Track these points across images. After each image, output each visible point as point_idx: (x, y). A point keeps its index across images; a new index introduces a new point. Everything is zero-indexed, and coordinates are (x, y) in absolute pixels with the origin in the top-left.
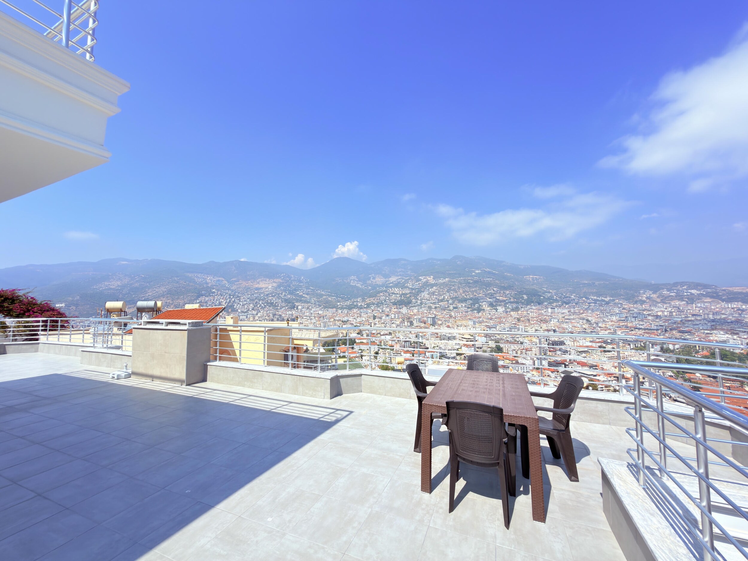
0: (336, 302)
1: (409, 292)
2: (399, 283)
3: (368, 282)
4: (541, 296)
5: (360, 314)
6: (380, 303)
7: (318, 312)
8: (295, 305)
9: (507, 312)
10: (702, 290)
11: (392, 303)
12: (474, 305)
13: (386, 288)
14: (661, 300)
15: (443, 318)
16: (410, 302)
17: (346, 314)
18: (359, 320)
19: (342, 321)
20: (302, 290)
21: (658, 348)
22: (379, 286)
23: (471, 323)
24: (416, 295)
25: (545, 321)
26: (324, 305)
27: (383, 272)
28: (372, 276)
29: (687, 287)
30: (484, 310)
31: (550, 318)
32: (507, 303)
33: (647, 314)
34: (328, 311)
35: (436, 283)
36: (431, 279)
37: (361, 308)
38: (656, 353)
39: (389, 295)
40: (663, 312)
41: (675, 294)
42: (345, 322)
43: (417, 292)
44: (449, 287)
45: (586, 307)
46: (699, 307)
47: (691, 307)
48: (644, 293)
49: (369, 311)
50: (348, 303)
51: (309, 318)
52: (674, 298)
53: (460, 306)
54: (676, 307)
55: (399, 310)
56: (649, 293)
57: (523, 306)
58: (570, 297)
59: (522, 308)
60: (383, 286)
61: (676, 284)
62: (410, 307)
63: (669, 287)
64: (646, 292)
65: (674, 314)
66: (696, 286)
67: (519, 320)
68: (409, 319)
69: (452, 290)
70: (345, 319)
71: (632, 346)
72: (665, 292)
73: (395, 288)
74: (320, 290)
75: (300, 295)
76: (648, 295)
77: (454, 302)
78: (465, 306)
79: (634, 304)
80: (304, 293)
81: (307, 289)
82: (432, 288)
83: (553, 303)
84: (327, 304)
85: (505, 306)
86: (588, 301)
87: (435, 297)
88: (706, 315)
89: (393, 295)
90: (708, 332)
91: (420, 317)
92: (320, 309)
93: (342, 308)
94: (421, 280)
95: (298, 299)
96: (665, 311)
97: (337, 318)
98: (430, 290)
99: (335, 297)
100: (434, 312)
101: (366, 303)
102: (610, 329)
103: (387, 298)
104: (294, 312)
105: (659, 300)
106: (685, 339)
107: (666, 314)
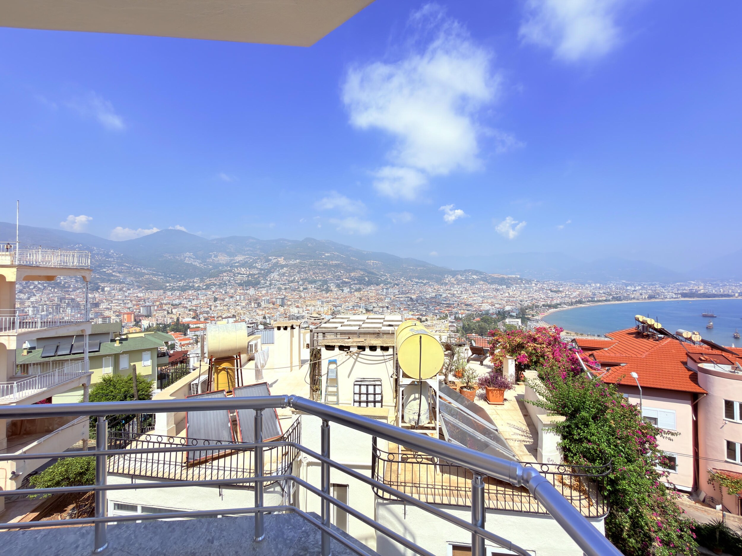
0: (165, 283)
1: (257, 272)
2: (246, 262)
3: (208, 260)
4: (379, 278)
5: (197, 296)
6: (223, 284)
7: (136, 295)
8: (100, 286)
9: (351, 292)
10: (479, 276)
11: (237, 283)
12: (323, 286)
13: (230, 267)
14: (457, 283)
15: (292, 298)
16: (258, 283)
17: (177, 296)
18: (196, 303)
19: (172, 305)
20: (111, 266)
21: (453, 317)
22: (223, 265)
23: (319, 303)
24: (265, 276)
25: (381, 300)
26: (146, 286)
27: (228, 250)
28: (214, 254)
29: (471, 274)
30: (332, 290)
31: (385, 297)
32: (352, 284)
34: (151, 293)
35: (287, 264)
36: (281, 261)
37: (199, 289)
38: (452, 320)
39: (234, 275)
40: (457, 291)
41: (464, 278)
42: (176, 305)
43: (266, 273)
44: (300, 269)
45: (410, 288)
46: (476, 288)
47: (472, 288)
48: (447, 278)
49: (209, 293)
50: (182, 284)
51: (122, 302)
52: (464, 281)
53: (310, 287)
55: (246, 291)
56: (450, 277)
57: (365, 287)
58: (400, 280)
59: (363, 288)
60: (226, 265)
61: (465, 271)
62: (258, 288)
63: (461, 273)
65: (463, 292)
66: (476, 272)
67: (360, 299)
68: (256, 300)
69: (302, 272)
70: (177, 302)
71: (438, 317)
72: (459, 277)
73: (242, 268)
74: (140, 268)
75: (108, 274)
76: (449, 279)
77: (304, 283)
78: (315, 287)
79: (441, 286)
80: (114, 271)
81: (119, 265)
82: (282, 269)
83: (387, 284)
84: (150, 285)
85: (350, 288)
86: (412, 283)
87: (285, 278)
89: (239, 276)
90: (480, 304)
91: (268, 298)
92: (139, 291)
93: (173, 289)
94: (271, 260)
95: (105, 278)
97: (165, 302)
98: (281, 271)
99: (162, 277)
100: (284, 293)
101: (205, 284)
102: (425, 305)
103: (232, 279)
104: (97, 295)
105: (455, 282)
106: (468, 310)
107: (459, 292)
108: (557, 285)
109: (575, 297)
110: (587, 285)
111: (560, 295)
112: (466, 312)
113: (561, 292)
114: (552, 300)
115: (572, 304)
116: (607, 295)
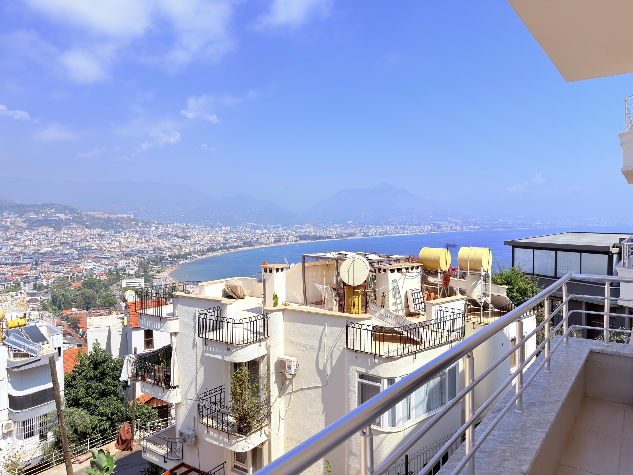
10: (69, 215)
14: (28, 226)
21: (31, 285)
29: (55, 211)
33: (13, 245)
40: (31, 240)
41: (42, 218)
46: (66, 234)
47: (59, 235)
52: (42, 224)
54: (45, 234)
56: (14, 217)
61: (44, 206)
63: (36, 210)
64: (11, 215)
65: (43, 242)
66: (63, 209)
72: (32, 216)
76: (13, 219)
88: (74, 243)
90: (77, 261)
96: (33, 240)
105: (25, 225)
106: (57, 272)
107: (34, 243)
108: (184, 230)
109: (206, 243)
110: (217, 229)
111: (188, 242)
112: (54, 274)
113: (189, 237)
114: (180, 249)
115: (203, 253)
116: (238, 240)
